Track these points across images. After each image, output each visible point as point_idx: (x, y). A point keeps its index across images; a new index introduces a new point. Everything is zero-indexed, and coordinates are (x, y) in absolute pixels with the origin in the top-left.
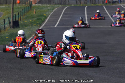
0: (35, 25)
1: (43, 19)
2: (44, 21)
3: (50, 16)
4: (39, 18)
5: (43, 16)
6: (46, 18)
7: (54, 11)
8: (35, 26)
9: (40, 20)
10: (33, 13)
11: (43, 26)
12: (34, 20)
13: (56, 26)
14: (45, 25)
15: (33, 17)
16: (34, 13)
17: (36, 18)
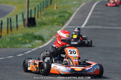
1: (67, 16)
2: (67, 19)
3: (75, 13)
4: (61, 15)
5: (66, 12)
6: (71, 15)
8: (56, 25)
9: (63, 18)
10: (53, 8)
11: (68, 26)
12: (55, 18)
13: (83, 26)
14: (70, 25)
15: (53, 13)
16: (55, 8)
17: (57, 16)
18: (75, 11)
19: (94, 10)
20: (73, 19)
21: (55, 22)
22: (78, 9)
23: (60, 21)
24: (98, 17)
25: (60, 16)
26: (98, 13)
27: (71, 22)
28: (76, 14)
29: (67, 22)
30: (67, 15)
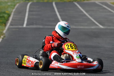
3: (13, 13)
7: (16, 7)
9: (3, 18)
14: (11, 25)
18: (12, 12)
19: (30, 11)
20: (12, 19)
22: (14, 10)
23: (1, 21)
24: (35, 17)
26: (34, 13)
27: (11, 22)
28: (14, 15)
29: (8, 23)
30: (6, 16)
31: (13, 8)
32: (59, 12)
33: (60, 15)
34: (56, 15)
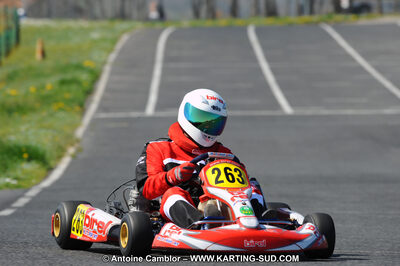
0: (61, 105)
1: (87, 81)
2: (89, 92)
3: (107, 69)
4: (68, 76)
5: (79, 67)
7: (119, 46)
8: (61, 109)
9: (74, 87)
10: (32, 54)
11: (97, 112)
12: (49, 86)
13: (150, 110)
14: (102, 108)
15: (35, 74)
16: (38, 56)
17: (56, 79)
18: (104, 63)
19: (167, 59)
20: (107, 90)
21: (55, 101)
22: (112, 57)
23: (67, 96)
24: (185, 79)
25: (63, 82)
26: (183, 65)
27: (103, 99)
28: (112, 73)
29: (91, 101)
30: (84, 77)
31: (110, 51)
32: (269, 59)
33: (274, 71)
34: (259, 71)
